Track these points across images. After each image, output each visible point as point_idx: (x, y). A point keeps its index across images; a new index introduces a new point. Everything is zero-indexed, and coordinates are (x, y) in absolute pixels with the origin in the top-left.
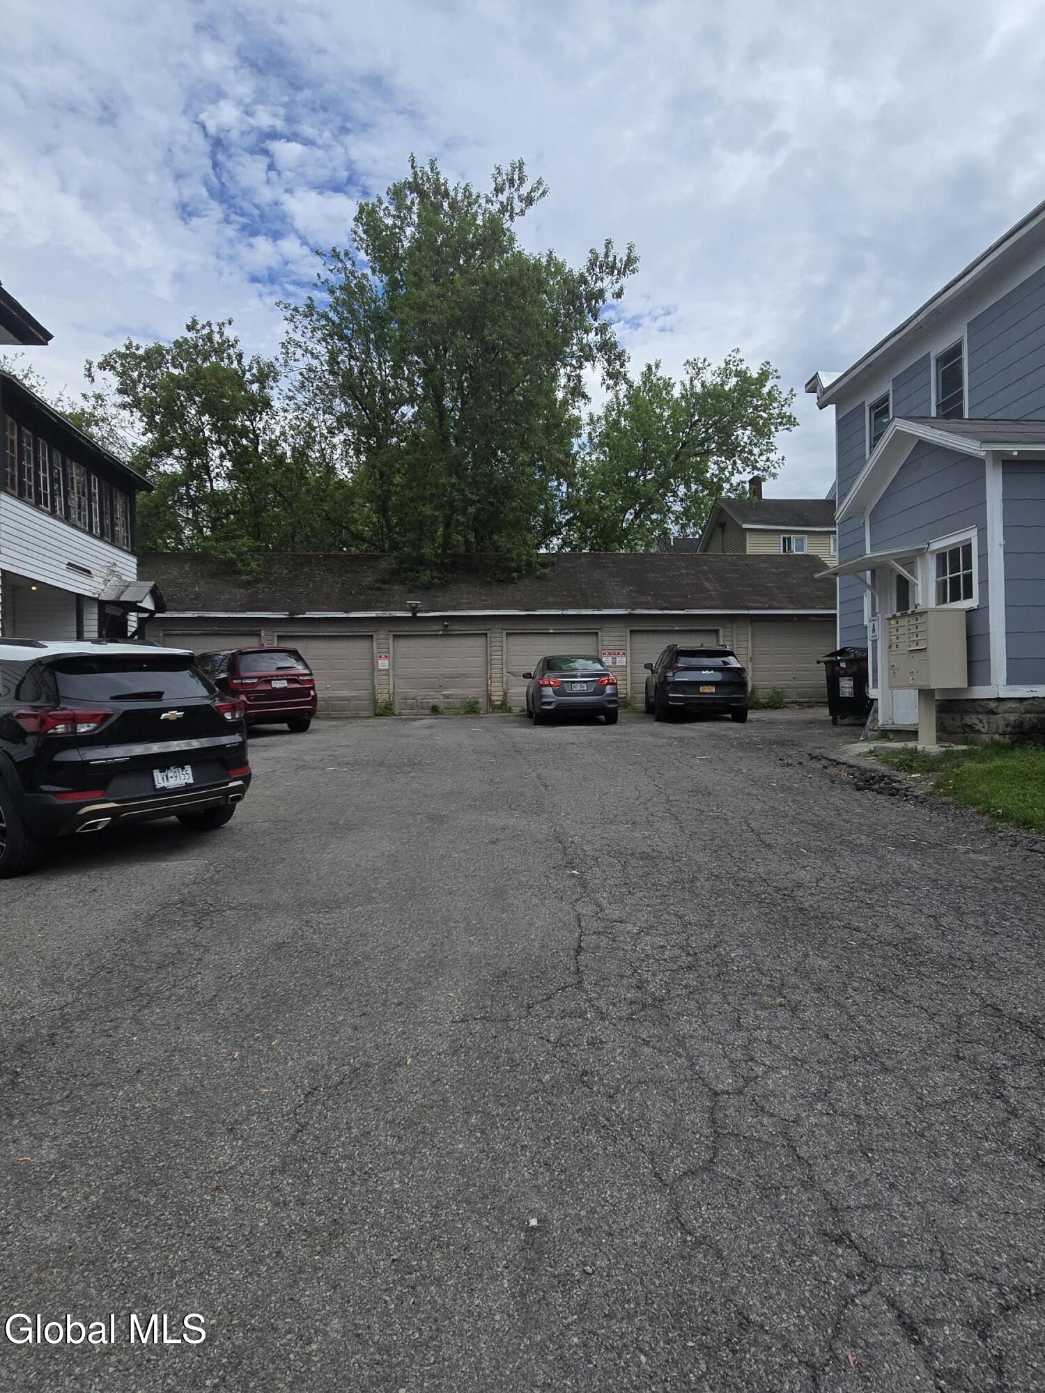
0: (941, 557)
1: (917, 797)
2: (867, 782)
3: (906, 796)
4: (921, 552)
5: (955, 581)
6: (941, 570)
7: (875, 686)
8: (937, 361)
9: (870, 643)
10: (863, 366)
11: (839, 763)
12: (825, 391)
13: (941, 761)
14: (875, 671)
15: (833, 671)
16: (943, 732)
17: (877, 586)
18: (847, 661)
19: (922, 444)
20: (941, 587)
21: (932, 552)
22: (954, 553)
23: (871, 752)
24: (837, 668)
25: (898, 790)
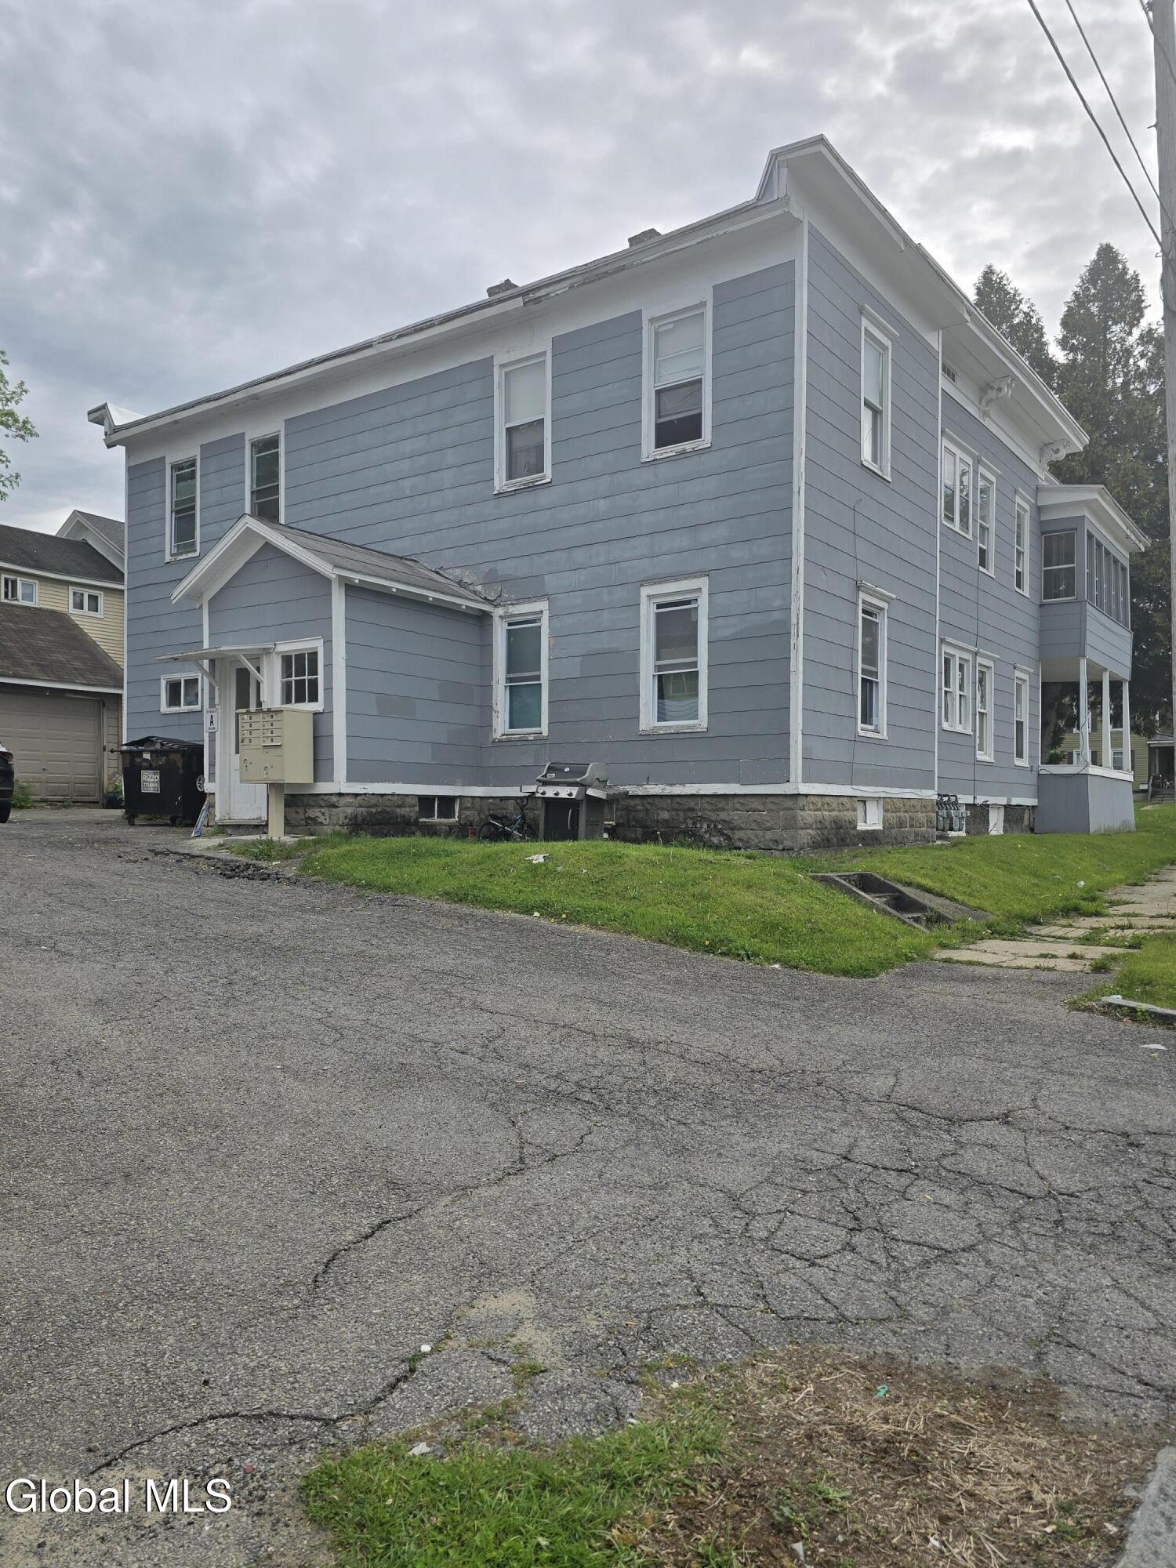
0: (287, 660)
1: (289, 879)
2: (231, 871)
3: (278, 879)
4: (267, 652)
5: (300, 684)
6: (287, 672)
7: (212, 778)
8: (253, 445)
9: (206, 736)
10: (169, 419)
11: (193, 857)
12: (116, 430)
13: (296, 849)
14: (212, 765)
15: (132, 761)
16: (289, 826)
17: (217, 676)
18: (152, 752)
19: (268, 546)
20: (287, 687)
21: (278, 653)
22: (300, 657)
23: (221, 845)
24: (138, 760)
25: (269, 875)
